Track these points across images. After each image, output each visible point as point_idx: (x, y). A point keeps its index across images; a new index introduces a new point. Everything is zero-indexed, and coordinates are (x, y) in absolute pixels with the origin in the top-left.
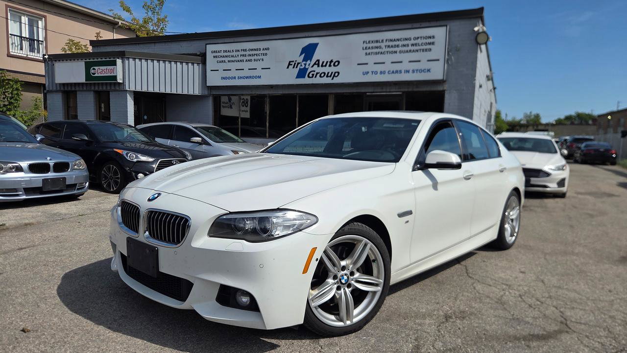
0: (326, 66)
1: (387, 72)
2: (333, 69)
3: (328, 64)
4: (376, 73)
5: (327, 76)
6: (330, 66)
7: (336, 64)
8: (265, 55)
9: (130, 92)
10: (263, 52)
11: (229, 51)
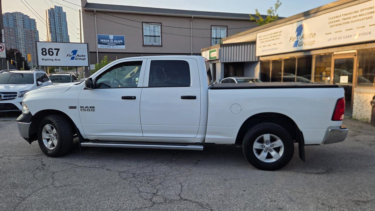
2: (312, 39)
3: (309, 36)
5: (308, 44)
6: (310, 37)
7: (314, 35)
8: (280, 35)
9: (221, 63)
10: (279, 34)
11: (265, 36)
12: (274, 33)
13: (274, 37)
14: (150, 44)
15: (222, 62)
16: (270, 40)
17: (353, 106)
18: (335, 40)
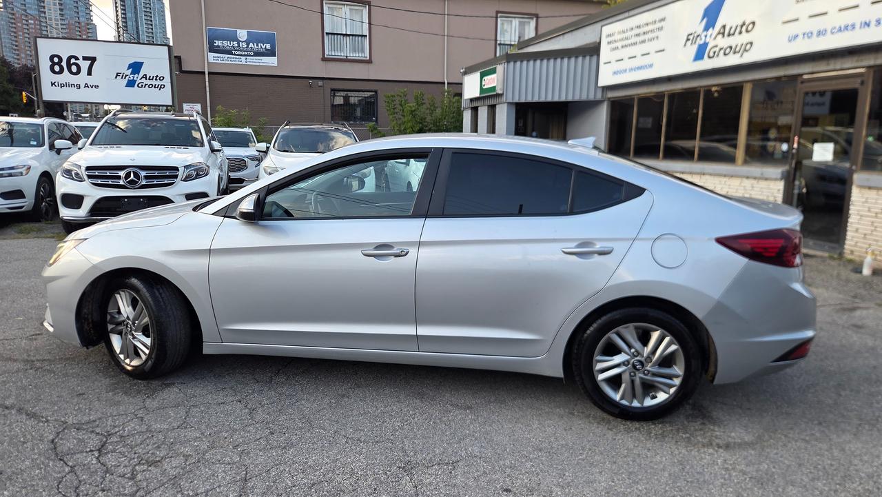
0: (733, 34)
1: (829, 31)
2: (745, 38)
3: (739, 29)
4: (809, 35)
5: (735, 53)
6: (740, 33)
7: (751, 26)
8: (661, 29)
9: (509, 104)
10: (658, 25)
11: (624, 32)
12: (647, 24)
13: (644, 33)
14: (341, 55)
15: (510, 100)
16: (635, 44)
17: (849, 224)
18: (809, 37)
